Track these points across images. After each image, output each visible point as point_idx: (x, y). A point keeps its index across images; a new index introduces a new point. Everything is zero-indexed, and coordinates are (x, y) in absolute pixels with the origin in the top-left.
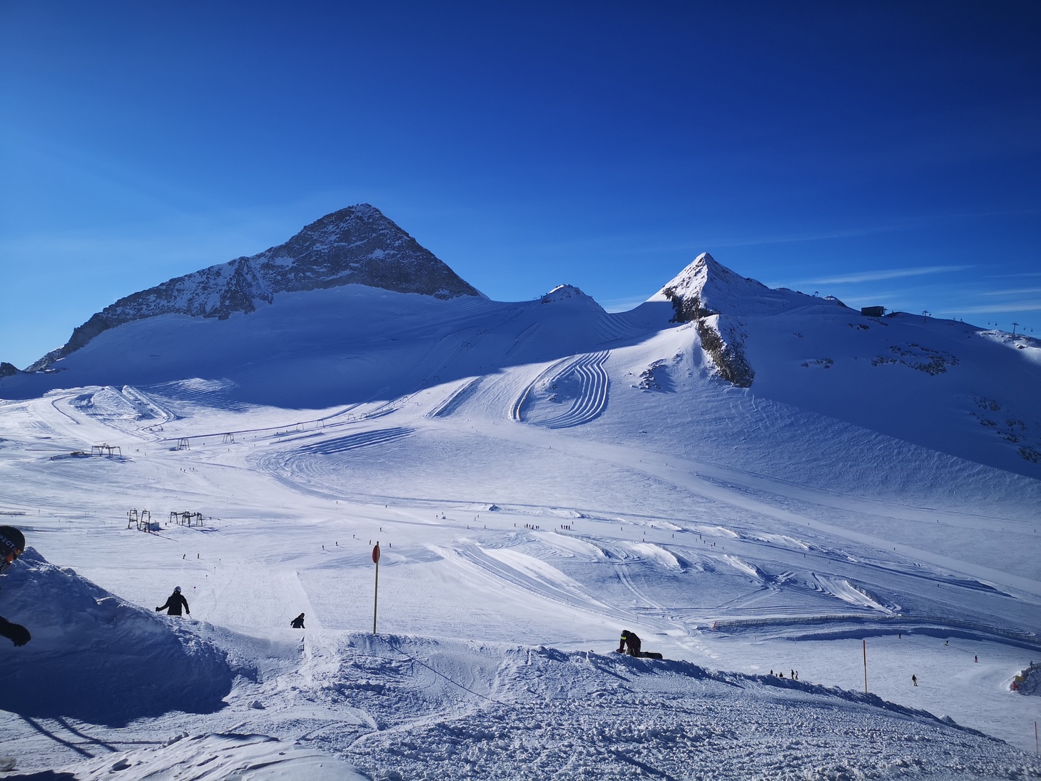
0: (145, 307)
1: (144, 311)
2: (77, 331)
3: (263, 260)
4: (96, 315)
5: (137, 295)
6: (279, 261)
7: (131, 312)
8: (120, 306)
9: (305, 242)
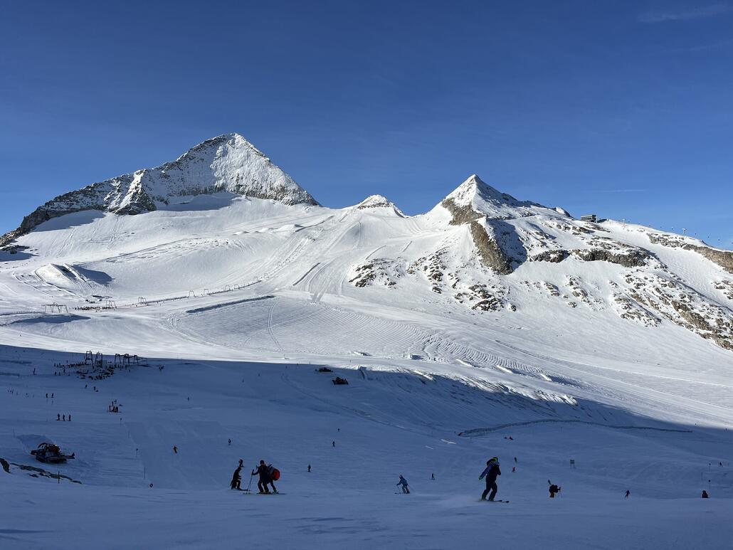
0: (75, 203)
1: (75, 206)
2: (26, 219)
3: (161, 172)
4: (39, 209)
5: (70, 194)
6: (171, 172)
7: (66, 206)
8: (57, 201)
9: (190, 159)
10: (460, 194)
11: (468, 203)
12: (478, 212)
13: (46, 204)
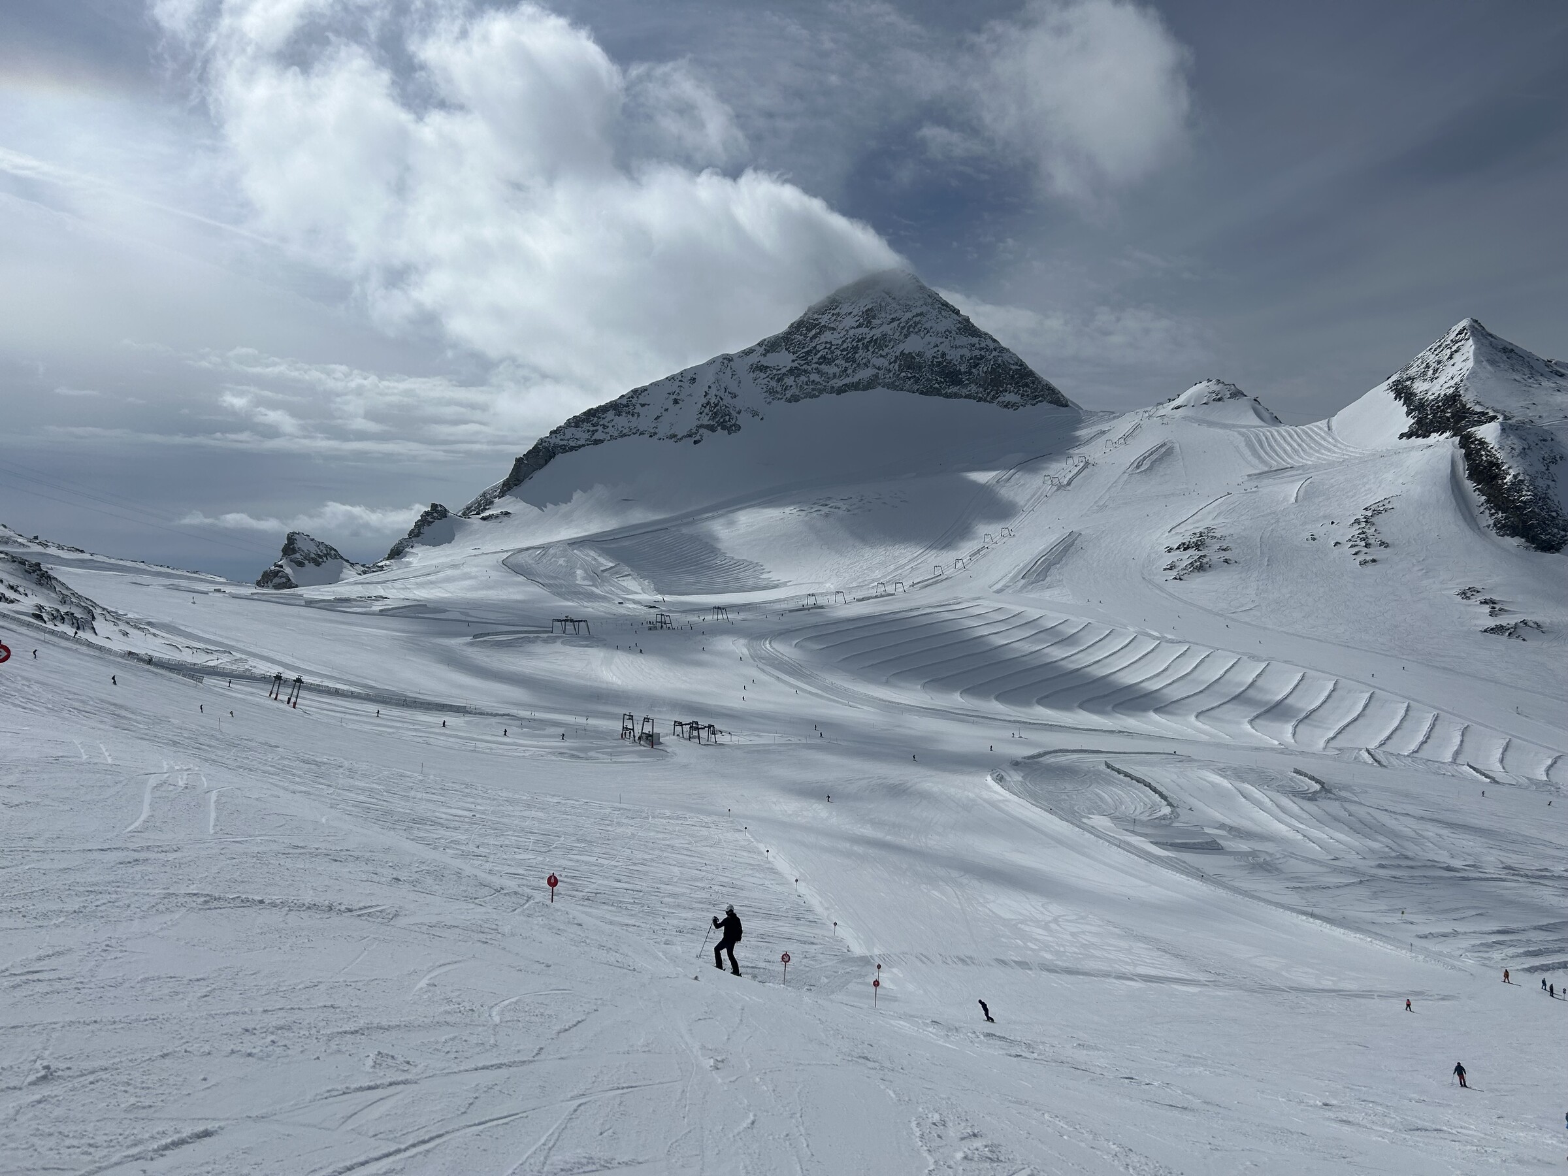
0: (600, 428)
1: (599, 434)
2: (519, 461)
3: (754, 359)
4: (541, 440)
5: (591, 413)
6: (772, 360)
7: (584, 436)
8: (570, 427)
9: (809, 330)
10: (1428, 367)
11: (1452, 390)
12: (1478, 409)
13: (552, 432)
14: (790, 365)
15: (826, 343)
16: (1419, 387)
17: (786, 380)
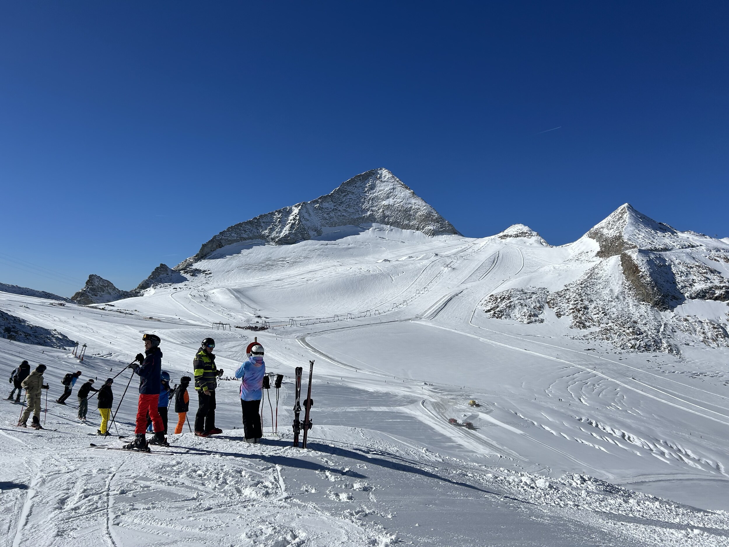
1: (243, 235)
2: (204, 246)
4: (215, 237)
5: (240, 225)
6: (325, 205)
7: (235, 235)
8: (229, 231)
9: (342, 193)
10: (609, 223)
11: (618, 234)
12: (629, 242)
13: (220, 233)
14: (333, 208)
15: (350, 199)
16: (605, 231)
17: (331, 214)
